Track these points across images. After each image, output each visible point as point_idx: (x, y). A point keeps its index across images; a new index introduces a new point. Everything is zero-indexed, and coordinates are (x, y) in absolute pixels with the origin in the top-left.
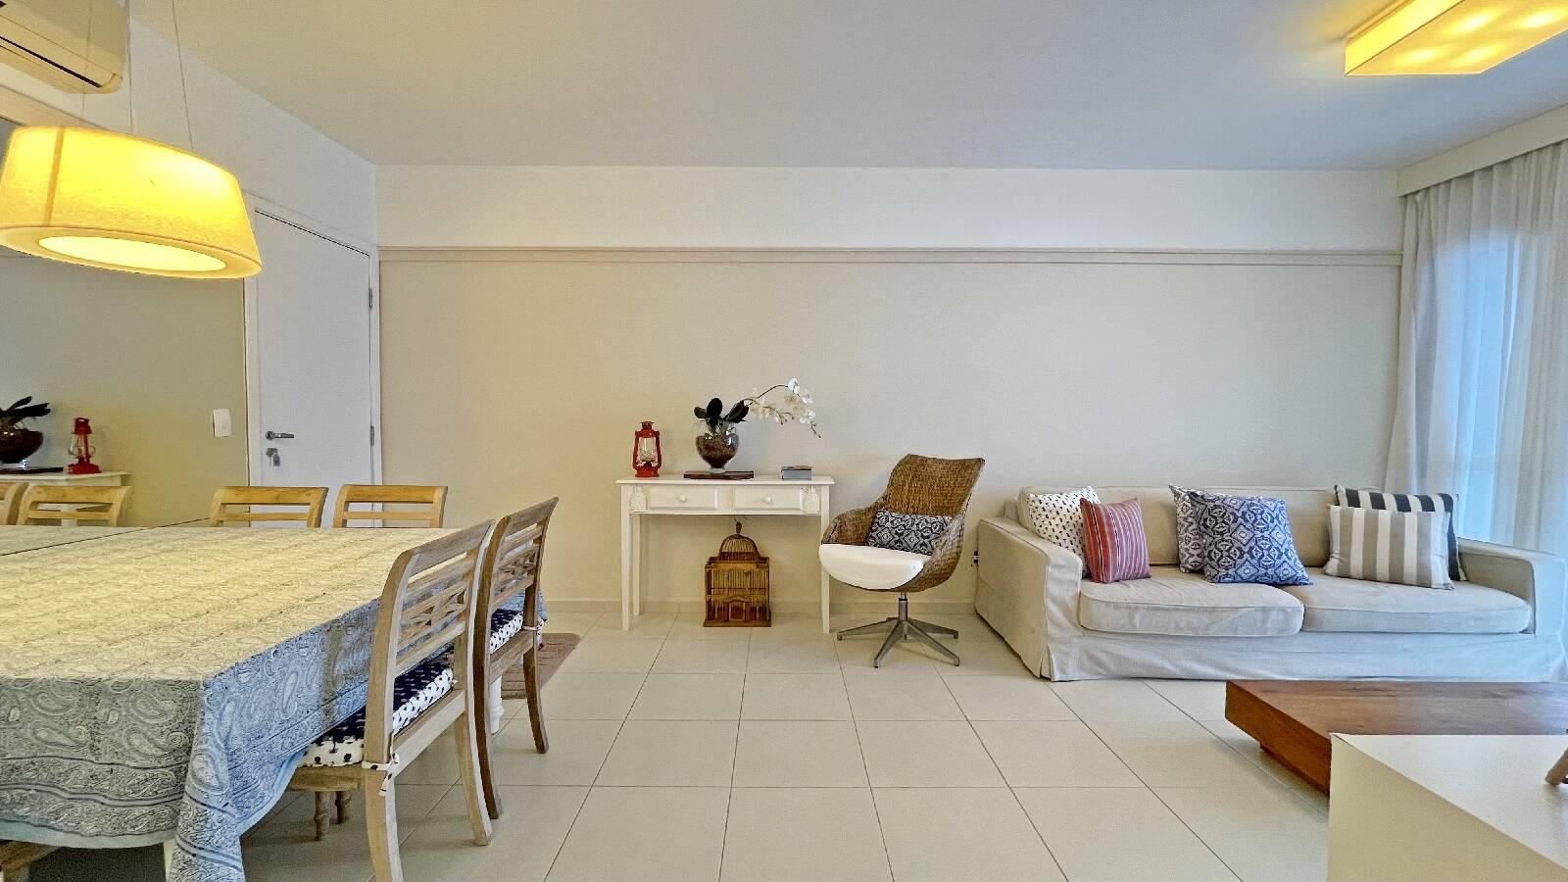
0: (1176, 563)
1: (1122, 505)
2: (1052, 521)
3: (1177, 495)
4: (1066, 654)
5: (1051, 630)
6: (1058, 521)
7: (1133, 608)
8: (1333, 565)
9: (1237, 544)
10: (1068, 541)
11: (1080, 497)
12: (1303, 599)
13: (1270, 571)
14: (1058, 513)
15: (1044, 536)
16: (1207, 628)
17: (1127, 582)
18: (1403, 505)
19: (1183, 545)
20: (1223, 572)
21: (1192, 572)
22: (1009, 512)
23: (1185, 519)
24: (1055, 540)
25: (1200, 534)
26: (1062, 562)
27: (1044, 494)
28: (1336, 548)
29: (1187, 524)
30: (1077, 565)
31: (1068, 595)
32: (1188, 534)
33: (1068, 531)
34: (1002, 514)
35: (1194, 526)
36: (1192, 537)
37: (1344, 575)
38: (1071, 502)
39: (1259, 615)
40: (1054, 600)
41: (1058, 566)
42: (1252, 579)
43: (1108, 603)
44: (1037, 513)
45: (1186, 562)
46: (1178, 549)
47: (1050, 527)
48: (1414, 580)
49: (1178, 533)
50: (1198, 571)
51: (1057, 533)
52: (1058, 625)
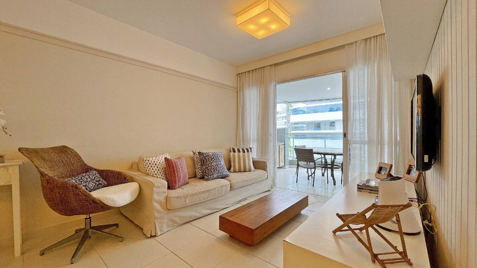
0: (195, 177)
1: (179, 158)
2: (154, 168)
3: (194, 153)
4: (162, 223)
5: (157, 215)
6: (156, 168)
7: (186, 197)
8: (232, 169)
9: (213, 167)
10: (160, 175)
11: (164, 157)
12: (229, 181)
13: (221, 174)
14: (156, 165)
15: (150, 174)
16: (208, 197)
17: (182, 187)
18: (239, 151)
19: (197, 170)
20: (210, 177)
21: (200, 178)
22: (135, 167)
23: (197, 161)
24: (155, 176)
25: (202, 165)
26: (159, 185)
27: (149, 157)
28: (232, 164)
29: (198, 163)
30: (165, 185)
31: (162, 198)
32: (198, 166)
33: (160, 171)
34: (131, 168)
35: (200, 163)
36: (199, 167)
37: (235, 172)
38: (161, 159)
39: (221, 188)
40: (157, 202)
41: (158, 187)
42: (217, 177)
43: (177, 197)
44: (147, 166)
45: (198, 175)
46: (195, 172)
47: (153, 171)
48: (248, 171)
49: (195, 166)
50: (202, 178)
51: (156, 173)
52: (158, 211)
